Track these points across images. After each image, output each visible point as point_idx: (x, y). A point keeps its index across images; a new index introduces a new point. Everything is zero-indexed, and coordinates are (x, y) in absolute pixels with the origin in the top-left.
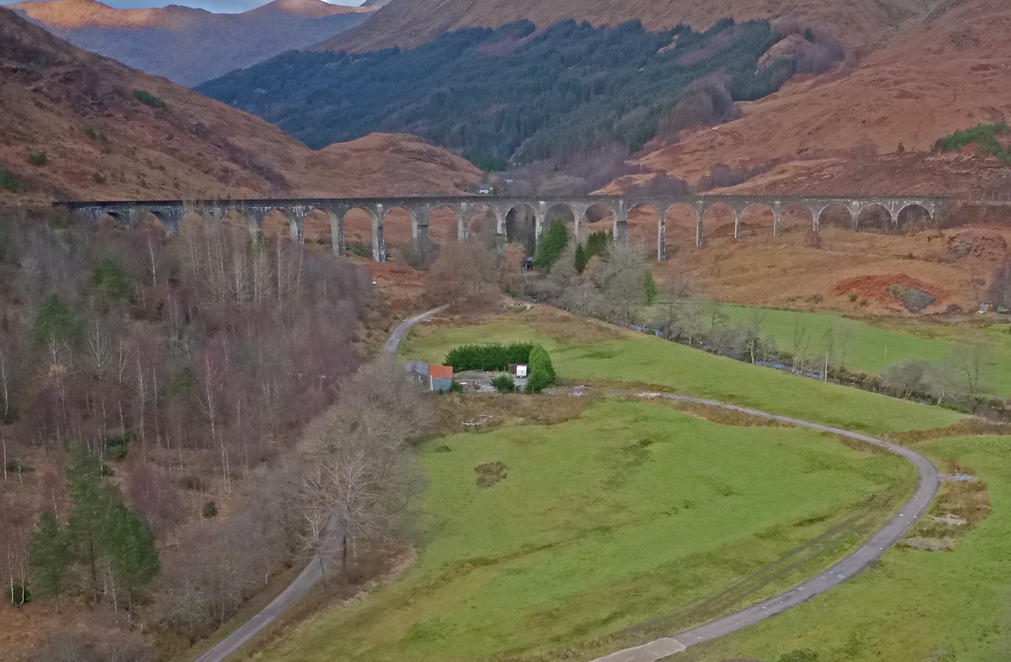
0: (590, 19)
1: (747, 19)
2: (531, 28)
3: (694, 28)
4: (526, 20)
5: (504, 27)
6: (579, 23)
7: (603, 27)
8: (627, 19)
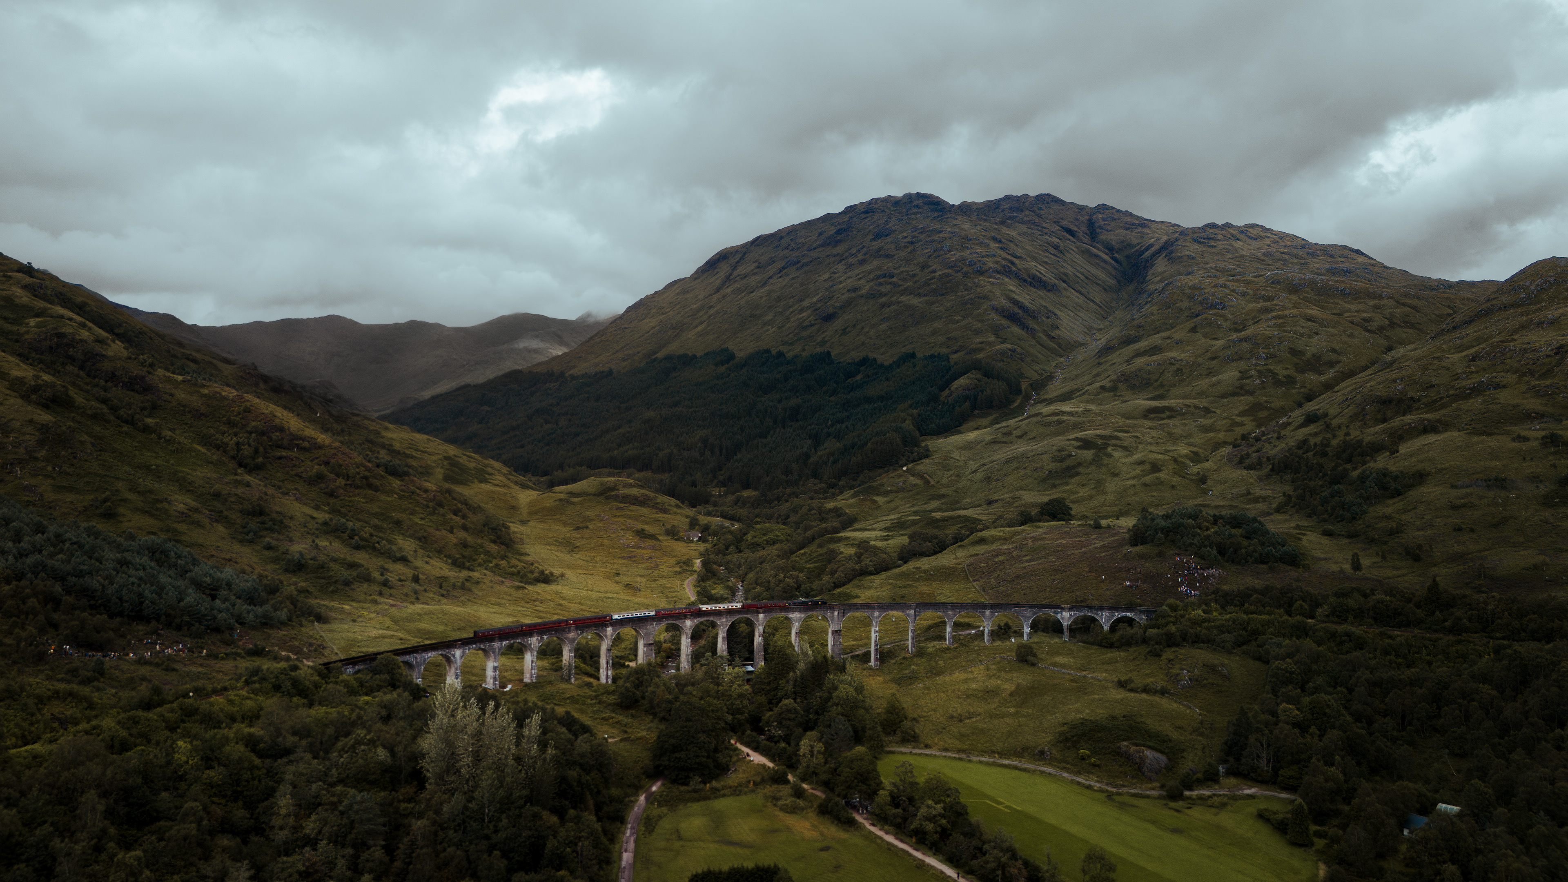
0: (784, 349)
1: (928, 354)
2: (732, 357)
3: (880, 359)
4: (727, 350)
5: (707, 354)
6: (774, 352)
7: (796, 357)
8: (819, 350)
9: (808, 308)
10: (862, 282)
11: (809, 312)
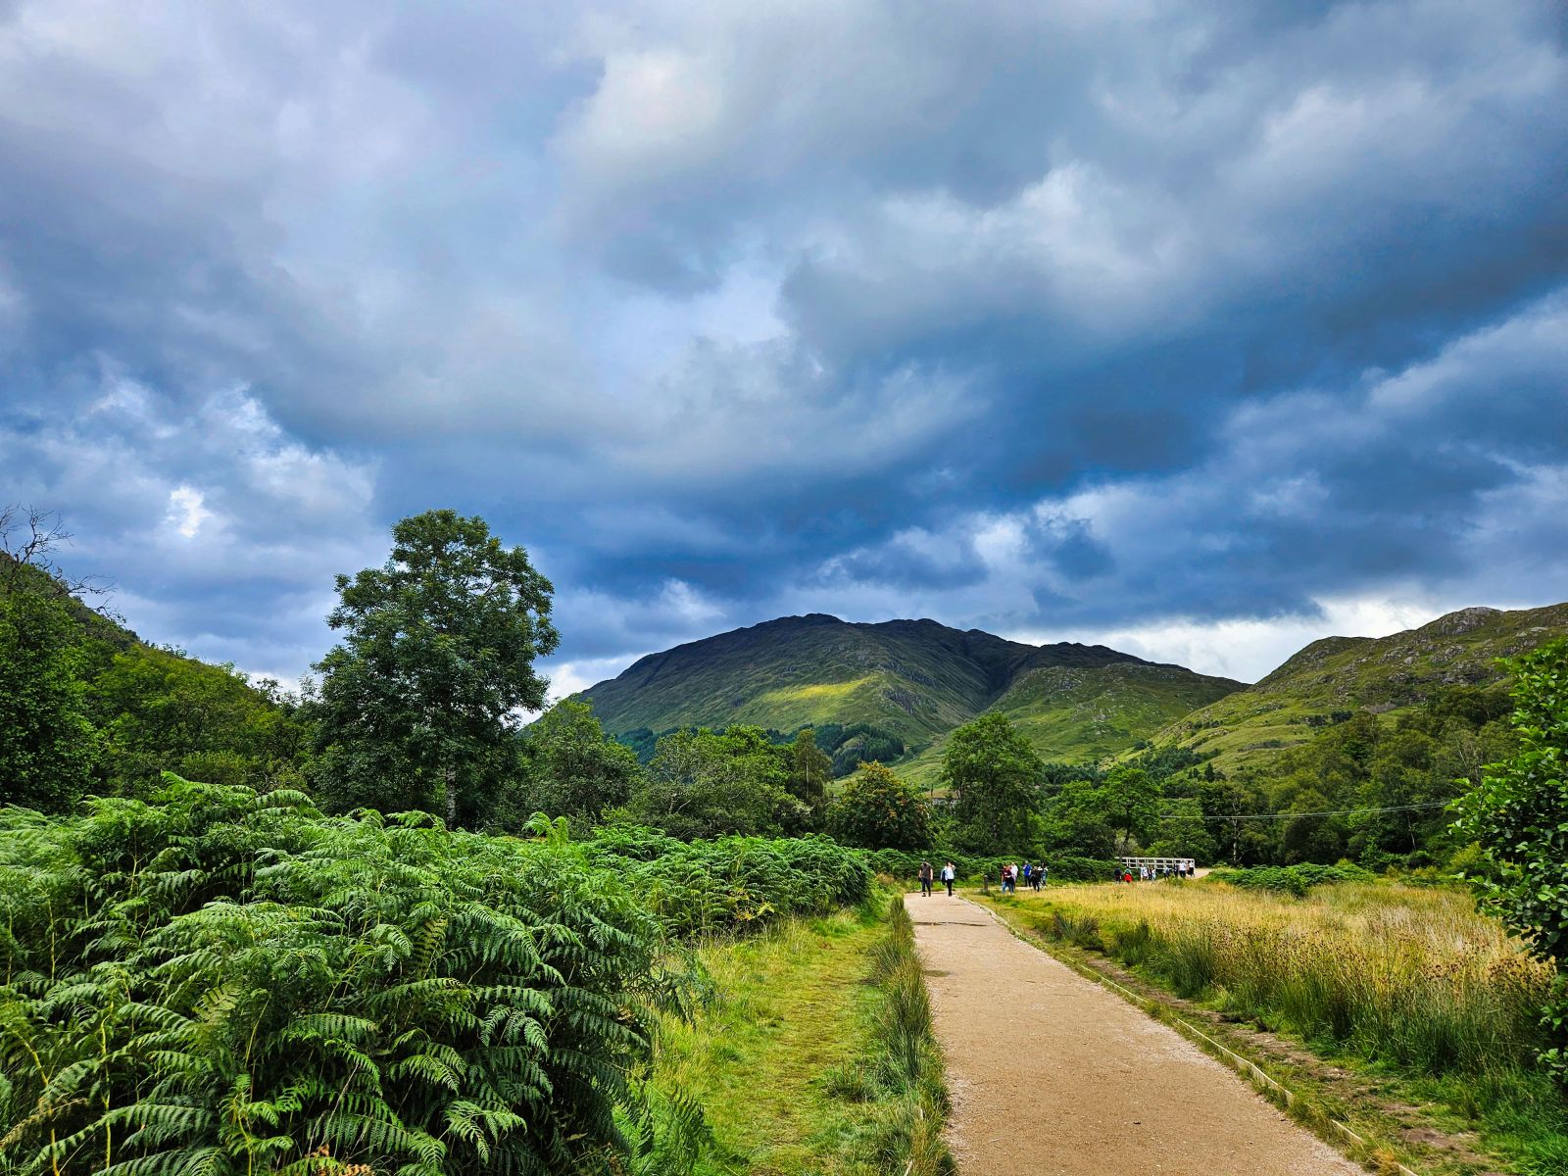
1: (823, 724)
9: (721, 696)
10: (770, 674)
11: (721, 699)
